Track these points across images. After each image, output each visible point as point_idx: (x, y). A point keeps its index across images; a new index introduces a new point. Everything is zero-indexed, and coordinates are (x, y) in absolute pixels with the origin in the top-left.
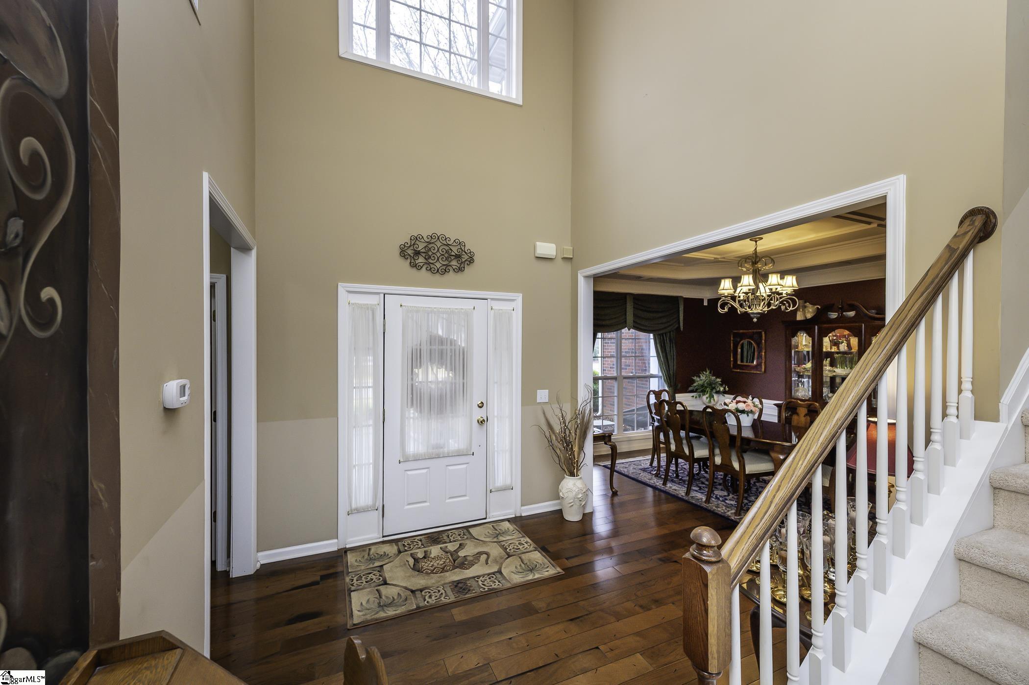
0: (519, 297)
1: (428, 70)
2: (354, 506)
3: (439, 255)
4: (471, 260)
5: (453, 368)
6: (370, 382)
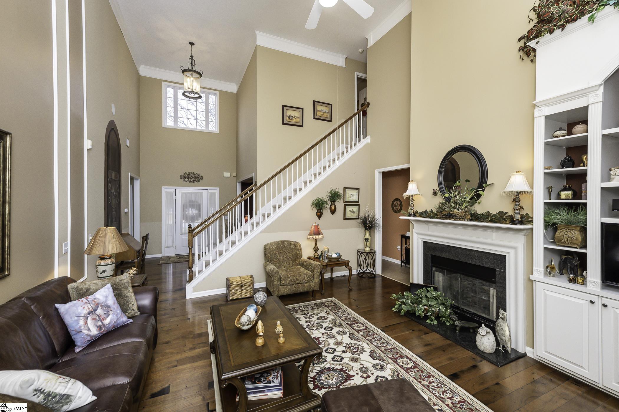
0: (218, 189)
1: (190, 126)
2: (167, 246)
3: (192, 178)
4: (202, 178)
5: (196, 209)
6: (172, 212)
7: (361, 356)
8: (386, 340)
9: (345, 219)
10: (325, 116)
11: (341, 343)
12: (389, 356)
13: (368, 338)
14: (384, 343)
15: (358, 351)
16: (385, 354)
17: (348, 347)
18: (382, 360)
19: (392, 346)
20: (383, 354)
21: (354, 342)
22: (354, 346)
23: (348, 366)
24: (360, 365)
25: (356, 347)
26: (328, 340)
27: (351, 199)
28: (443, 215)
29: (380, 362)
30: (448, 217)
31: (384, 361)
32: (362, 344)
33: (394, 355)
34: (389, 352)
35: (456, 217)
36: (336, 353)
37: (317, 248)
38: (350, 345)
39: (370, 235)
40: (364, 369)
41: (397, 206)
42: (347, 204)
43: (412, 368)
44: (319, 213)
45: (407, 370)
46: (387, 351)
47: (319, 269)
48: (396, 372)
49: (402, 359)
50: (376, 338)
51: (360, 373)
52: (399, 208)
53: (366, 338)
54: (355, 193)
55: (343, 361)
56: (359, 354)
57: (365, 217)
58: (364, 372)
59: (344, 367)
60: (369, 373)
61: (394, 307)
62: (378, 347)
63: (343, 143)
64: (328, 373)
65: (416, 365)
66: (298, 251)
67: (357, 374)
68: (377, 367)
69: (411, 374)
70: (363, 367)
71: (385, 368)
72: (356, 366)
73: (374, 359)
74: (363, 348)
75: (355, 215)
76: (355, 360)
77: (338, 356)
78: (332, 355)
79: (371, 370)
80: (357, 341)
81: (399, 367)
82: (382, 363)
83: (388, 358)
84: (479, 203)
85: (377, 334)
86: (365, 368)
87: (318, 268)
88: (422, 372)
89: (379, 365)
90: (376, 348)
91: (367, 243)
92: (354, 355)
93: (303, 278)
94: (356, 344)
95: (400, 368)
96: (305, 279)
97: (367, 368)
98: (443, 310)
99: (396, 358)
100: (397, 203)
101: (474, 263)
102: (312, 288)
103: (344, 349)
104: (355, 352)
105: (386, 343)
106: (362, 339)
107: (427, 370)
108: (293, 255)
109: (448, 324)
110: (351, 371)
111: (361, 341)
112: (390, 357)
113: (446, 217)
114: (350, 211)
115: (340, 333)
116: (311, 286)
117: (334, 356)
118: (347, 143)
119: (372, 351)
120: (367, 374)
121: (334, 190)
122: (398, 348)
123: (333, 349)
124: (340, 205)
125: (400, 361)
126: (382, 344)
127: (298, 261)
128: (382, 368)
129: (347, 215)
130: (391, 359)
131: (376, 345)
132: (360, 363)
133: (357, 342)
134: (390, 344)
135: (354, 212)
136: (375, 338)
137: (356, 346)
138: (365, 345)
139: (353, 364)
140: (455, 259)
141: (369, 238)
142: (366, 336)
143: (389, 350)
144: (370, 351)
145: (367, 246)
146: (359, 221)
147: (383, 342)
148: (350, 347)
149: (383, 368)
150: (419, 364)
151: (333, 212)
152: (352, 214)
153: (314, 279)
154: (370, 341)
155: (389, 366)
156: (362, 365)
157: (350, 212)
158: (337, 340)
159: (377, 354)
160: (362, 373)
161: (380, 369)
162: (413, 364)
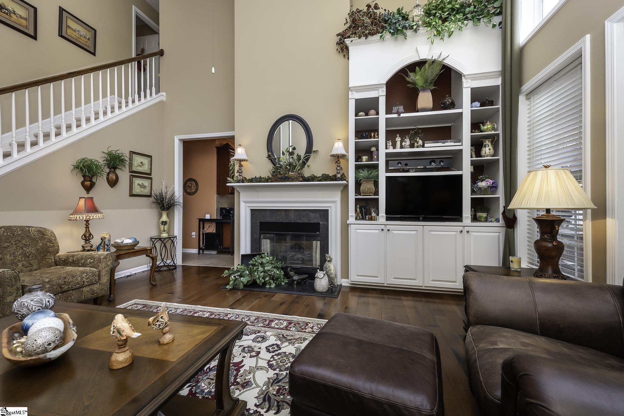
9: (132, 195)
10: (84, 42)
12: (259, 325)
14: (245, 318)
16: (255, 326)
18: (257, 332)
20: (253, 327)
24: (239, 347)
27: (140, 169)
28: (278, 179)
29: (257, 334)
30: (283, 180)
31: (259, 332)
33: (263, 323)
34: (256, 322)
35: (291, 179)
37: (90, 234)
39: (168, 216)
40: (246, 349)
41: (191, 187)
42: (135, 174)
43: (289, 325)
44: (89, 182)
45: (286, 328)
46: (254, 323)
47: (110, 260)
48: (279, 334)
49: (274, 323)
51: (246, 355)
52: (194, 189)
54: (146, 161)
57: (161, 195)
58: (249, 352)
60: (255, 349)
61: (229, 284)
63: (112, 93)
64: (207, 377)
65: (290, 321)
66: (50, 241)
67: (244, 357)
68: (258, 340)
69: (293, 330)
70: (244, 347)
71: (267, 337)
73: (248, 335)
75: (146, 191)
79: (255, 346)
81: (277, 330)
82: (259, 334)
83: (261, 328)
84: (308, 166)
85: (230, 314)
86: (247, 347)
87: (108, 259)
88: (299, 324)
89: (258, 338)
91: (164, 227)
93: (79, 279)
95: (279, 331)
96: (84, 279)
97: (248, 346)
98: (278, 272)
99: (268, 324)
100: (192, 184)
101: (302, 222)
102: (96, 293)
107: (301, 321)
108: (38, 250)
109: (283, 284)
110: (234, 358)
112: (261, 326)
113: (281, 180)
114: (139, 184)
116: (95, 289)
118: (120, 95)
120: (255, 351)
121: (115, 152)
122: (261, 316)
124: (124, 175)
125: (273, 324)
127: (51, 259)
129: (135, 190)
130: (264, 327)
132: (237, 345)
134: (251, 316)
135: (144, 187)
136: (231, 318)
140: (285, 222)
141: (167, 220)
143: (256, 321)
145: (164, 231)
146: (152, 199)
147: (243, 317)
149: (265, 338)
150: (291, 319)
151: (113, 183)
152: (142, 189)
153: (99, 279)
156: (241, 346)
157: (139, 187)
159: (247, 330)
160: (249, 354)
161: (262, 340)
162: (287, 322)
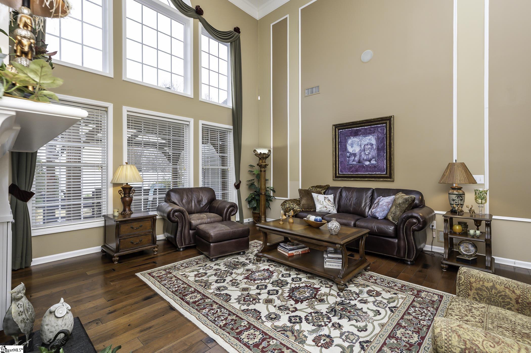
7: (239, 293)
8: (209, 319)
11: (266, 303)
13: (234, 317)
15: (244, 298)
17: (256, 300)
19: (201, 313)
21: (252, 307)
22: (249, 302)
23: (250, 284)
25: (248, 301)
26: (284, 303)
32: (240, 307)
36: (266, 291)
38: (254, 302)
50: (222, 320)
53: (237, 316)
55: (256, 286)
56: (242, 295)
59: (253, 282)
62: (220, 307)
72: (243, 286)
74: (239, 302)
76: (244, 289)
77: (263, 289)
78: (268, 289)
80: (248, 310)
90: (223, 305)
92: (247, 293)
94: (248, 305)
103: (260, 297)
104: (246, 296)
105: (209, 314)
106: (242, 313)
111: (243, 311)
115: (275, 316)
117: (266, 289)
119: (228, 301)
123: (272, 295)
126: (215, 312)
128: (219, 289)
131: (223, 309)
133: (247, 308)
137: (247, 303)
138: (237, 306)
139: (246, 286)
142: (236, 320)
144: (230, 300)
148: (254, 300)
154: (230, 313)
155: (211, 291)
158: (272, 305)
